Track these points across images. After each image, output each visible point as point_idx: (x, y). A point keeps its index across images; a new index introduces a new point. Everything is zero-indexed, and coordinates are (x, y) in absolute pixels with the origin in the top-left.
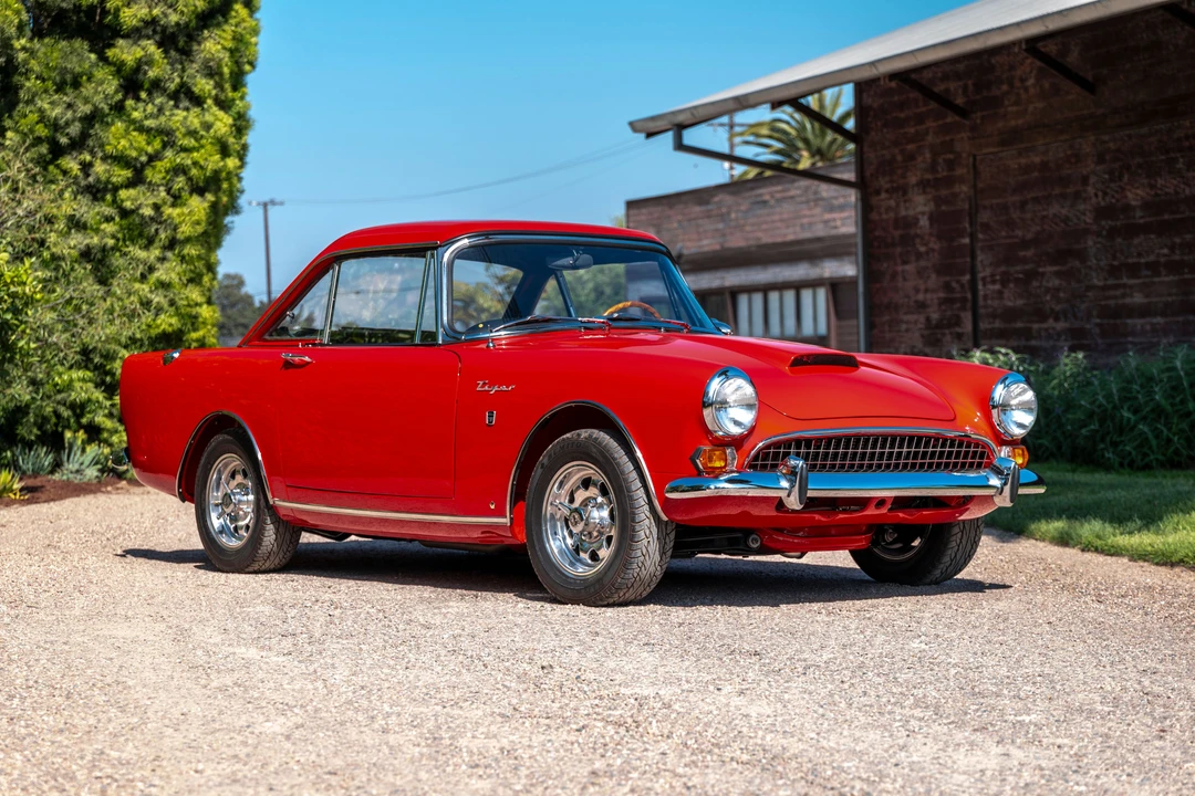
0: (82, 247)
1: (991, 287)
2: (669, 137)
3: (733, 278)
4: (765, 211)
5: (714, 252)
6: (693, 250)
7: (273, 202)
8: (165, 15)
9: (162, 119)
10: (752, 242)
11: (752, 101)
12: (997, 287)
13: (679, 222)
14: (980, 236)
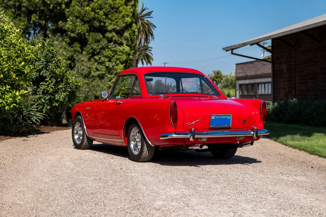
0: (98, 74)
1: (298, 85)
2: (230, 51)
3: (258, 81)
4: (265, 66)
5: (254, 75)
6: (250, 75)
7: (166, 63)
8: (117, 28)
9: (115, 49)
10: (262, 73)
11: (246, 44)
12: (300, 85)
13: (247, 68)
14: (296, 73)
